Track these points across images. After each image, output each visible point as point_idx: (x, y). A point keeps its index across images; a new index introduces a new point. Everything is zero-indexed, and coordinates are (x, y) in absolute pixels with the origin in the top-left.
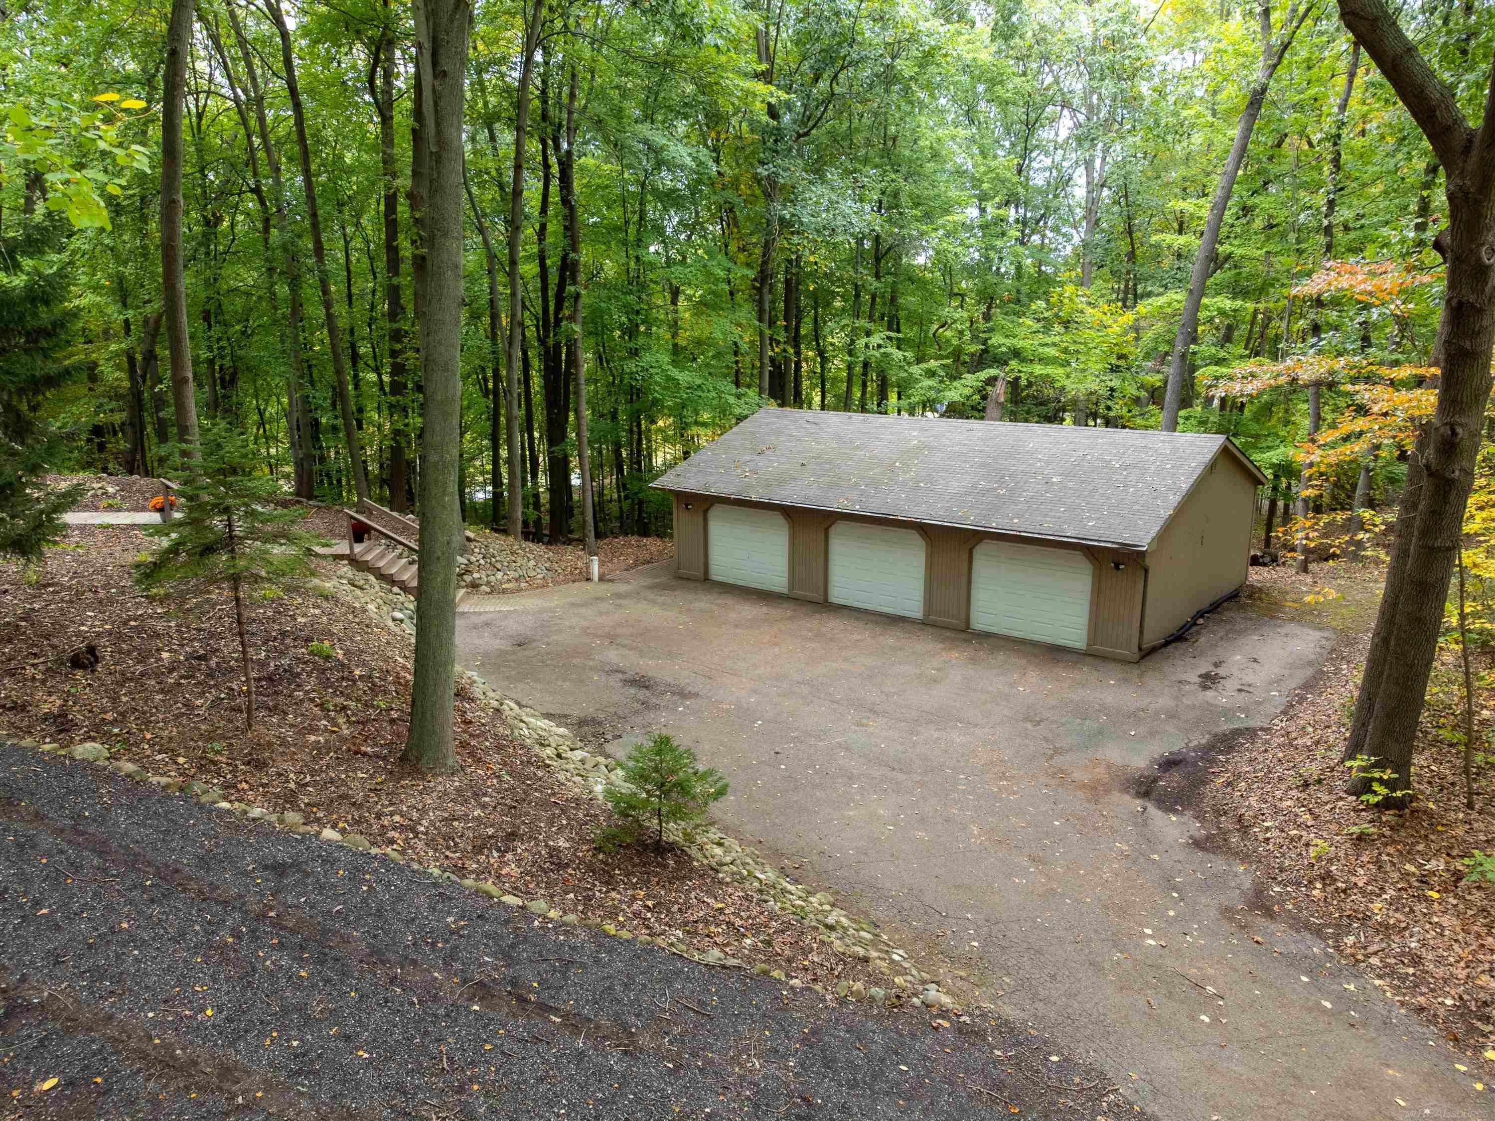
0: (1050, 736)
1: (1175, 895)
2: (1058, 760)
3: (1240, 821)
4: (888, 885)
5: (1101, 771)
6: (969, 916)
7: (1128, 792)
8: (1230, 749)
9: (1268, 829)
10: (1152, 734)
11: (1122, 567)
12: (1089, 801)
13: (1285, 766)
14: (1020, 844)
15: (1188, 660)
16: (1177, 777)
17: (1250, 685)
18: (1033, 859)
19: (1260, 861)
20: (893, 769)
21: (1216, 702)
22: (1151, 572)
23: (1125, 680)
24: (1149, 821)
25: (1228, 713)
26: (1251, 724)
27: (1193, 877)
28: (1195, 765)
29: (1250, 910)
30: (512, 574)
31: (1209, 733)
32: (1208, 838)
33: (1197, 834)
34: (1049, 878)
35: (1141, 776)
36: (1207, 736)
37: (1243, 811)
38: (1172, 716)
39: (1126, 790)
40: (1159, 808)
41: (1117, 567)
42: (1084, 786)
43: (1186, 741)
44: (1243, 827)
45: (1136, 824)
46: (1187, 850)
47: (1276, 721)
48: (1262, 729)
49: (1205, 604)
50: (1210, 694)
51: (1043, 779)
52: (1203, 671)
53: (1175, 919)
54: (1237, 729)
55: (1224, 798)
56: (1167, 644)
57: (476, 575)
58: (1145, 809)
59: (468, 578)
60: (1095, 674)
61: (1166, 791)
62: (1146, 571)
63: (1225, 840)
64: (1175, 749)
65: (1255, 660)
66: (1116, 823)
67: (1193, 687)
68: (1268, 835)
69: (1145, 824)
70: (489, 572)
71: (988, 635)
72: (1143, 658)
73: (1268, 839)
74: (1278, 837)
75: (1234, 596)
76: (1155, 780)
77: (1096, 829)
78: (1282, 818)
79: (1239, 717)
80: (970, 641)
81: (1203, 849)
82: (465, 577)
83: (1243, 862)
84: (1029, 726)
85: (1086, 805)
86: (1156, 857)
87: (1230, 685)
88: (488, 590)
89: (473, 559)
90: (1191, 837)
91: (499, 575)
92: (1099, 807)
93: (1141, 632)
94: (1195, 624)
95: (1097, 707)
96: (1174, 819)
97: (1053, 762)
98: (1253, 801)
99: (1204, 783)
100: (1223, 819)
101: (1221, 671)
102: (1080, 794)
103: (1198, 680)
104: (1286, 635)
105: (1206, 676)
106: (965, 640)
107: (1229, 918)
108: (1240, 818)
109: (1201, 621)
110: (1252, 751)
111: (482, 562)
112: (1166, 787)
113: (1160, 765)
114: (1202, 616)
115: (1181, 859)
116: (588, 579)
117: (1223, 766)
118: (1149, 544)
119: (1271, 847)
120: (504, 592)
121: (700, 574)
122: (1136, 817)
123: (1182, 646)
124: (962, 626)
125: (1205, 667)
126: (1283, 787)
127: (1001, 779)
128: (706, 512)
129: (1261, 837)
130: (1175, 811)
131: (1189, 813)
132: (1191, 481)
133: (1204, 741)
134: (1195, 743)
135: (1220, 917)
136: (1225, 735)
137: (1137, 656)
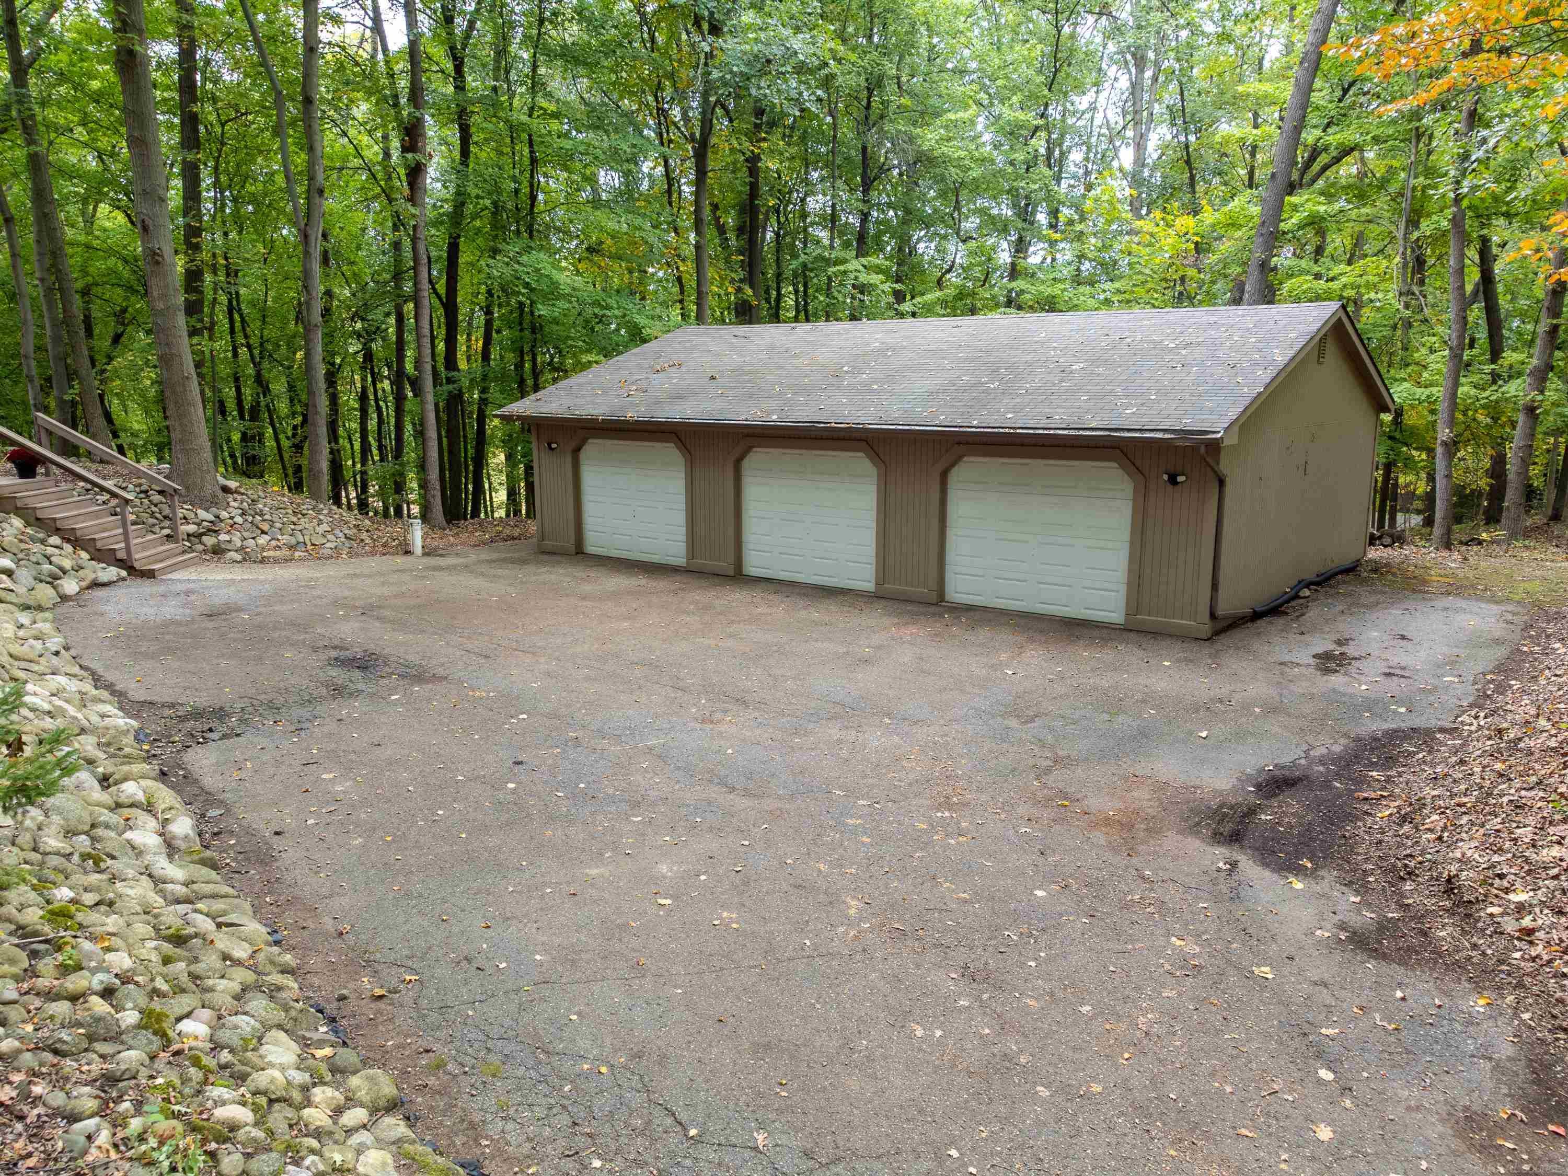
0: (1050, 739)
1: (1326, 1075)
2: (1057, 778)
3: (1449, 891)
4: (583, 1044)
5: (1142, 796)
6: (760, 1138)
7: (1197, 834)
8: (1390, 761)
9: (1521, 909)
10: (1239, 736)
11: (1181, 479)
12: (1115, 850)
13: (1517, 783)
14: (948, 940)
15: (1291, 636)
16: (1295, 807)
17: (1404, 668)
18: (969, 975)
19: (1520, 985)
20: (732, 790)
21: (1350, 690)
22: (1229, 489)
23: (1188, 661)
24: (1245, 892)
25: (1372, 705)
26: (1418, 722)
27: (1364, 1024)
28: (1327, 785)
29: (1534, 1122)
30: (285, 539)
31: (1346, 735)
32: (1383, 926)
33: (1355, 920)
34: (1004, 1027)
35: (1221, 806)
36: (1343, 741)
37: (1453, 869)
38: (1272, 709)
39: (1194, 829)
40: (1266, 865)
41: (1173, 480)
42: (1107, 821)
43: (1305, 747)
44: (1460, 903)
45: (1217, 898)
46: (1338, 957)
47: (1464, 718)
48: (1442, 730)
49: (1310, 576)
50: (1337, 681)
51: (1023, 810)
52: (1320, 650)
53: (1335, 1150)
54: (1395, 731)
55: (1400, 845)
56: (1256, 616)
57: (223, 537)
58: (1234, 865)
59: (209, 540)
60: (1141, 653)
61: (1273, 829)
62: (1221, 483)
63: (1425, 934)
64: (1286, 759)
65: (1403, 637)
66: (1172, 895)
67: (1303, 670)
68: (1527, 922)
69: (1235, 897)
70: (246, 534)
71: (970, 609)
72: (1217, 633)
73: (1530, 932)
74: (1553, 926)
75: (1352, 569)
76: (1252, 811)
77: (1127, 906)
78: (1552, 884)
79: (1395, 712)
80: (941, 615)
81: (1378, 954)
82: (204, 538)
83: (1479, 989)
84: (1013, 723)
85: (1108, 856)
86: (1266, 971)
87: (1372, 669)
88: (238, 557)
89: (224, 514)
90: (1343, 926)
91: (263, 540)
92: (1135, 861)
93: (1215, 586)
94: (1297, 597)
95: (1139, 696)
96: (1299, 886)
97: (1050, 780)
98: (1467, 848)
99: (1353, 818)
100: (1408, 886)
101: (1351, 650)
102: (1099, 837)
103: (1312, 661)
104: (1447, 609)
105: (1326, 657)
106: (934, 615)
107: (1482, 1149)
108: (1450, 886)
109: (1306, 593)
110: (1433, 765)
111: (239, 519)
112: (1274, 825)
113: (1259, 787)
114: (1307, 586)
115: (1326, 976)
116: (407, 552)
117: (1384, 788)
118: (1227, 429)
119: (1539, 949)
120: (263, 561)
121: (571, 546)
122: (1214, 882)
123: (1280, 621)
124: (934, 598)
125: (1323, 644)
126: (1531, 820)
127: (939, 808)
128: (577, 451)
129: (1510, 925)
130: (1299, 871)
131: (1329, 876)
132: (1291, 353)
133: (1337, 749)
134: (1323, 751)
135: (1456, 1144)
136: (1376, 740)
137: (1206, 628)
